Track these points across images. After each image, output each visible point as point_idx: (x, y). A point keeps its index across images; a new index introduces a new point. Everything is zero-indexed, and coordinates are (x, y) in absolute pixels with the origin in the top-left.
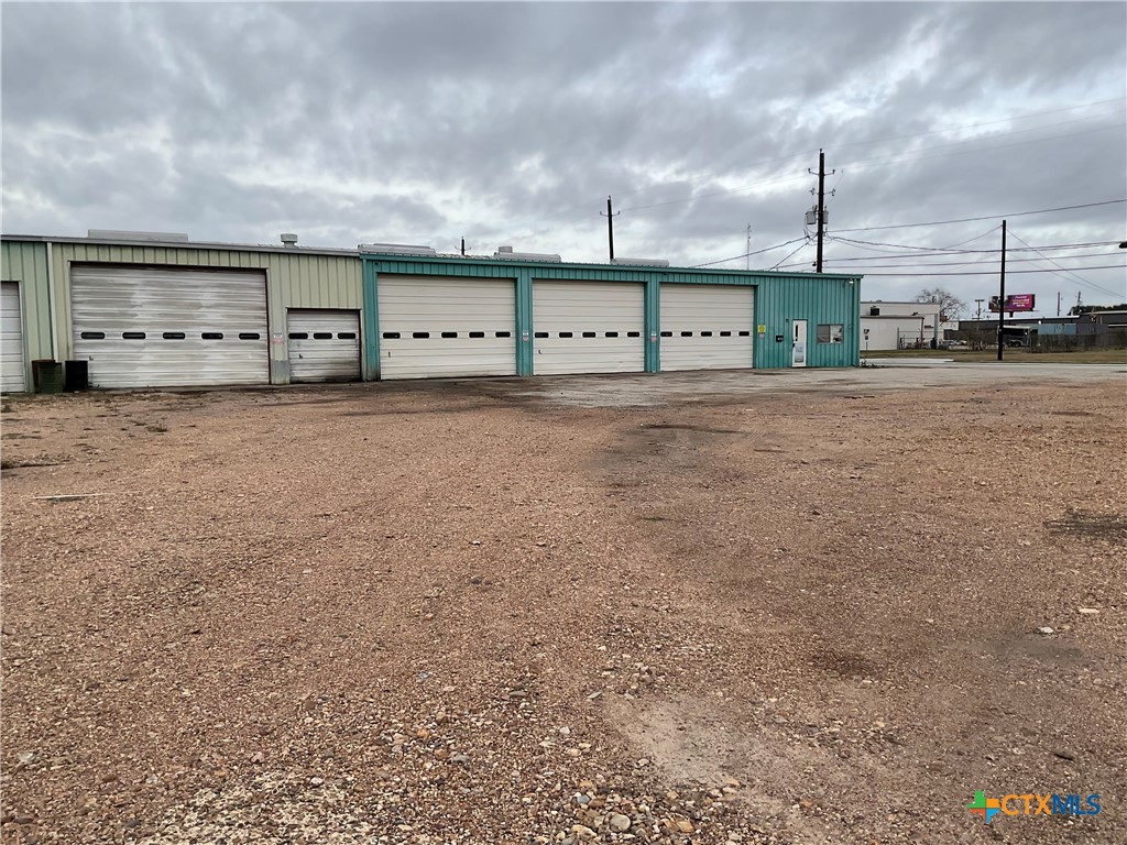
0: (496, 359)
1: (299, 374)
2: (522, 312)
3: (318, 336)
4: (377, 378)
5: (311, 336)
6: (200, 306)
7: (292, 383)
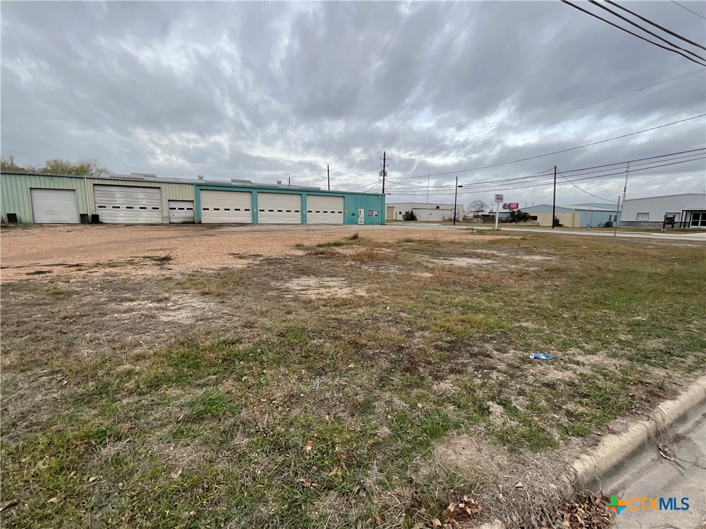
0: (246, 218)
1: (173, 221)
2: (254, 203)
3: (179, 209)
4: (200, 223)
5: (177, 209)
6: (138, 199)
7: (170, 223)
